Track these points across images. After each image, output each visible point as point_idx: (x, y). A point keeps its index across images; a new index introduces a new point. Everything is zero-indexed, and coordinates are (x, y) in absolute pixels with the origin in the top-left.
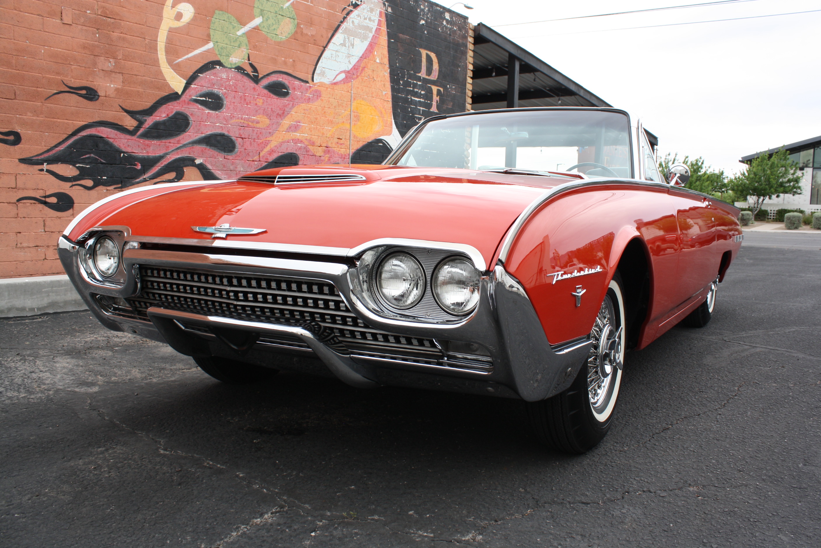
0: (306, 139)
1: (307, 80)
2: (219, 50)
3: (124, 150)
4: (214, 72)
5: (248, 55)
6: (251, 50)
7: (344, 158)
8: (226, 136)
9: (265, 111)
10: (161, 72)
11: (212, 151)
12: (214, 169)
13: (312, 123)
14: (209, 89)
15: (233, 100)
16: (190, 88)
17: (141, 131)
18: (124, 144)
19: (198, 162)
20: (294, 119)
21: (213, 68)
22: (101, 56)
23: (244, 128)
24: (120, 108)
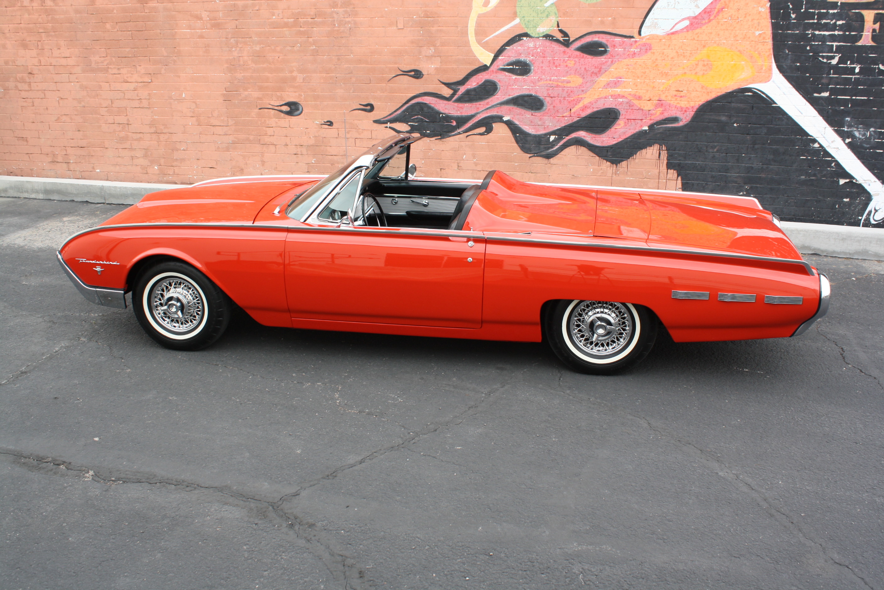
0: (630, 94)
1: (632, 35)
2: (525, 24)
3: (442, 112)
4: (521, 43)
5: (558, 22)
6: (560, 17)
7: (685, 111)
8: (534, 96)
9: (577, 71)
10: (471, 51)
11: (519, 110)
12: (522, 124)
13: (638, 77)
14: (516, 58)
15: (541, 65)
16: (498, 60)
17: (456, 97)
18: (442, 108)
19: (505, 119)
20: (613, 76)
21: (520, 40)
22: (425, 46)
23: (552, 88)
24: (439, 81)
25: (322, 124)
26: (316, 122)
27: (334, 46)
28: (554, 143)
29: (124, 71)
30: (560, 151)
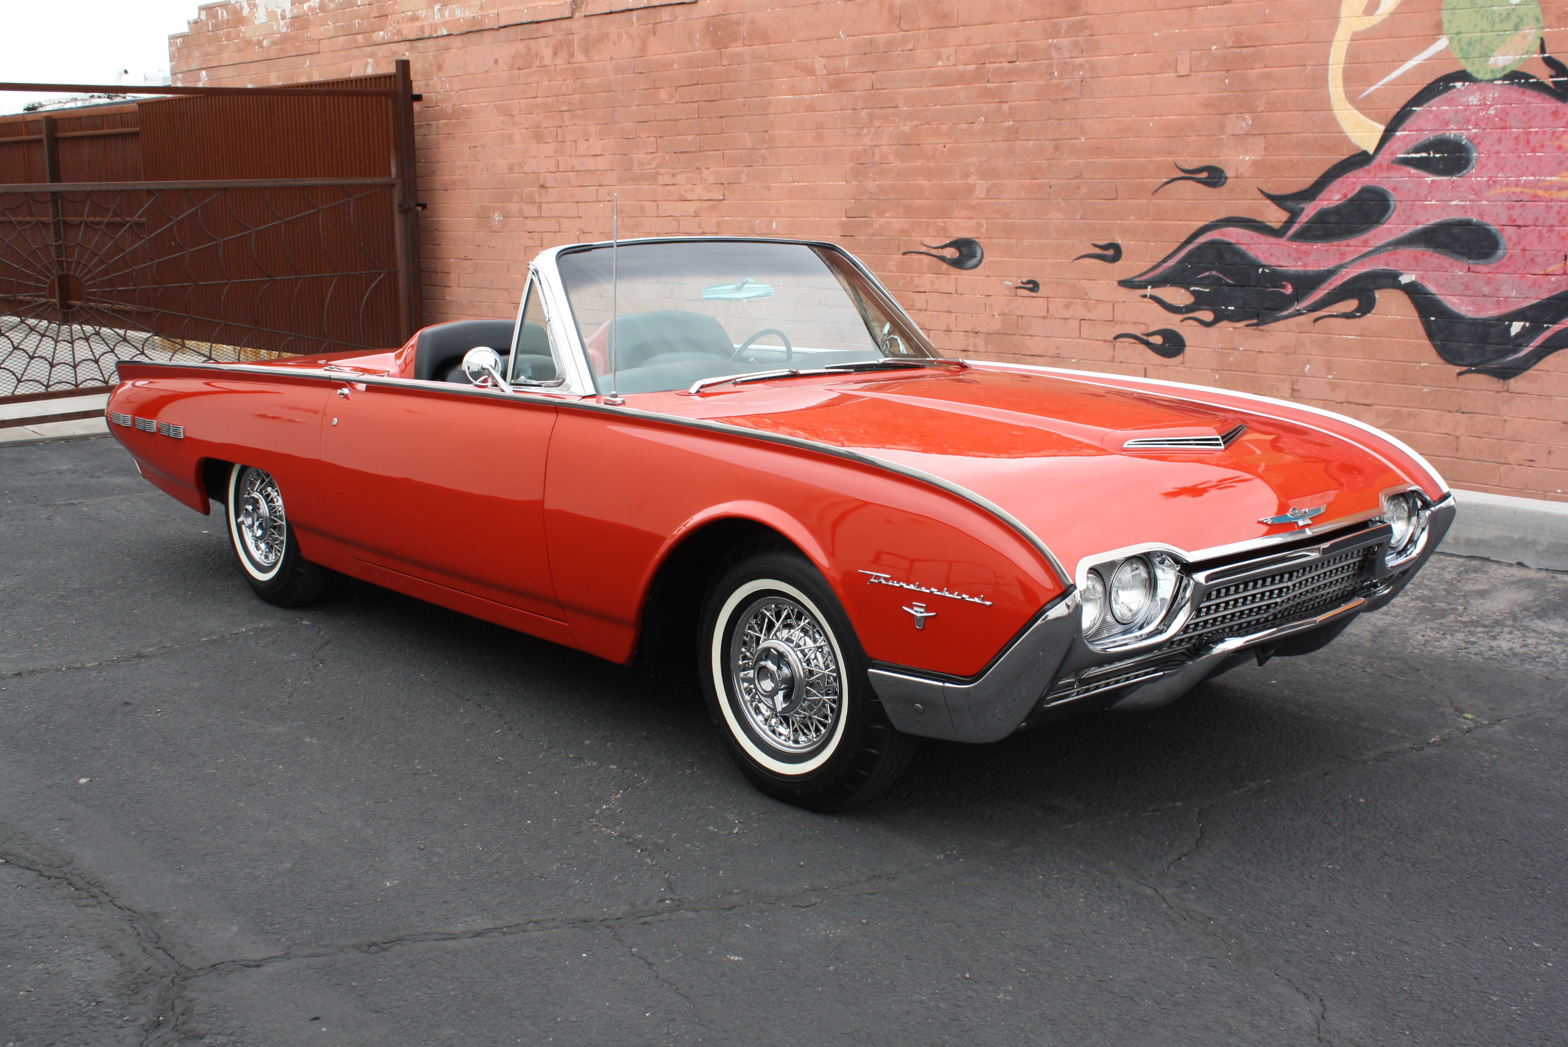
2: (1461, 49)
3: (1264, 262)
4: (1450, 97)
5: (1542, 41)
6: (1549, 27)
8: (1475, 225)
10: (1334, 120)
11: (1438, 258)
12: (1443, 292)
14: (1440, 133)
15: (1496, 148)
16: (1393, 140)
17: (1295, 228)
18: (1263, 253)
19: (1404, 279)
21: (1447, 89)
22: (1232, 113)
23: (1522, 203)
24: (1259, 192)
25: (1017, 288)
26: (1007, 283)
27: (1049, 119)
28: (1520, 341)
29: (681, 179)
30: (1534, 360)
